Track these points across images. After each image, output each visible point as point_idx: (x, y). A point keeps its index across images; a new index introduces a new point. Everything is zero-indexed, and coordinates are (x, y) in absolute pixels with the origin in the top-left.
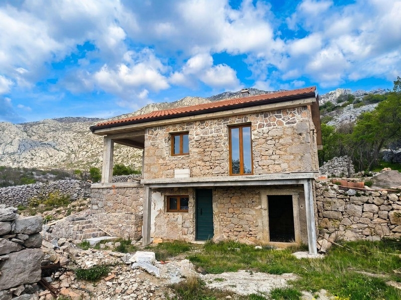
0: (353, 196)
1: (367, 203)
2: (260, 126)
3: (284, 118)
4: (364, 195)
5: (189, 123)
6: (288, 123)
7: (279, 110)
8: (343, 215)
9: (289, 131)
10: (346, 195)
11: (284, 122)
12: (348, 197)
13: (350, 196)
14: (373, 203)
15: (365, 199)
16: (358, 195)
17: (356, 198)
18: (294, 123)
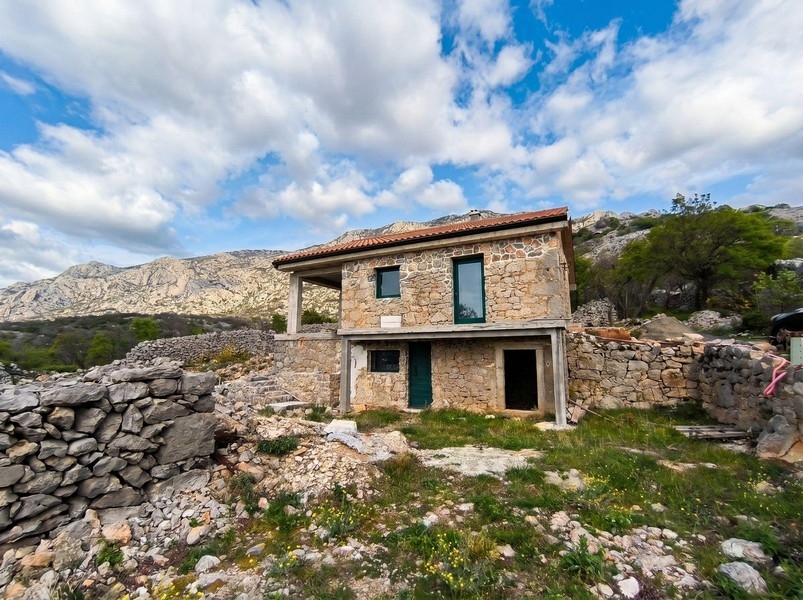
0: (615, 350)
1: (634, 359)
2: (496, 259)
3: (526, 248)
4: (630, 349)
5: (400, 255)
6: (532, 255)
7: (520, 238)
8: (601, 375)
9: (533, 265)
10: (606, 349)
11: (527, 253)
13: (611, 350)
14: (642, 360)
15: (632, 353)
16: (621, 349)
17: (619, 353)
18: (540, 254)
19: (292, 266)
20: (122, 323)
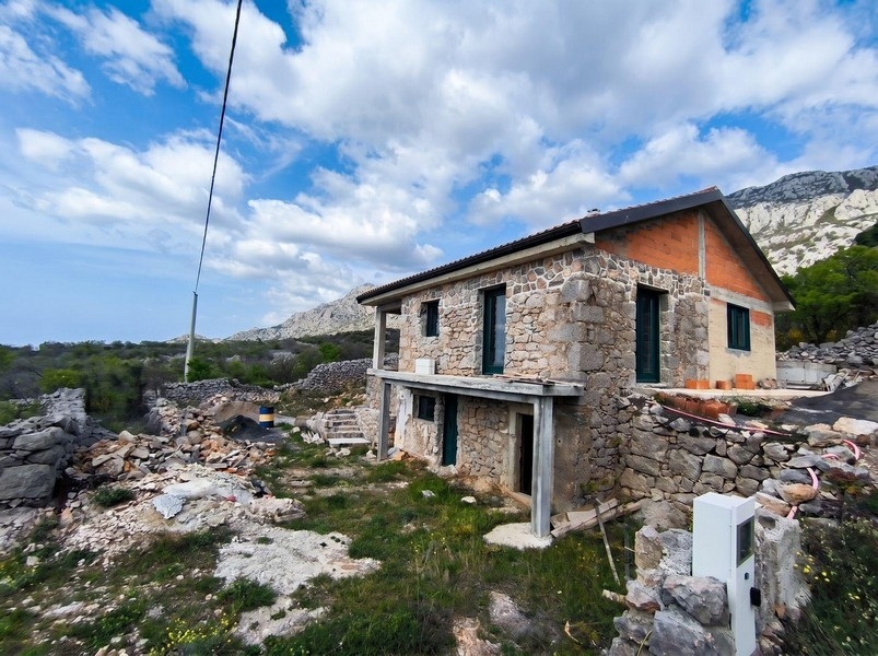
0: (684, 432)
1: (713, 452)
2: (517, 290)
3: (546, 276)
4: (707, 434)
6: (552, 284)
7: (540, 260)
8: (661, 468)
9: (552, 300)
10: (670, 429)
11: (548, 282)
12: (674, 433)
13: (678, 432)
14: (727, 456)
15: (709, 443)
16: (694, 433)
17: (687, 438)
18: (561, 282)
19: (377, 298)
20: (319, 343)
